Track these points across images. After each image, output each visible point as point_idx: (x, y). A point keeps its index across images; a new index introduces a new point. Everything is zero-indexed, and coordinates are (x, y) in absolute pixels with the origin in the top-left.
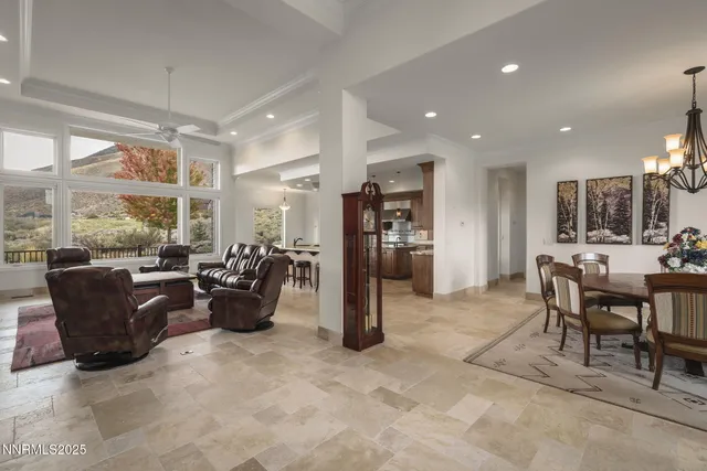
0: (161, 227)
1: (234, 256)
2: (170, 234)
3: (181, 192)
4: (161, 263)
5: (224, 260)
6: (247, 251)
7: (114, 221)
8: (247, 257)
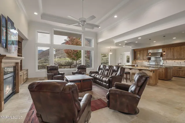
0: (74, 60)
1: (101, 69)
2: (76, 61)
3: (83, 48)
4: (78, 71)
5: (97, 70)
6: (107, 68)
7: (64, 59)
8: (107, 70)
